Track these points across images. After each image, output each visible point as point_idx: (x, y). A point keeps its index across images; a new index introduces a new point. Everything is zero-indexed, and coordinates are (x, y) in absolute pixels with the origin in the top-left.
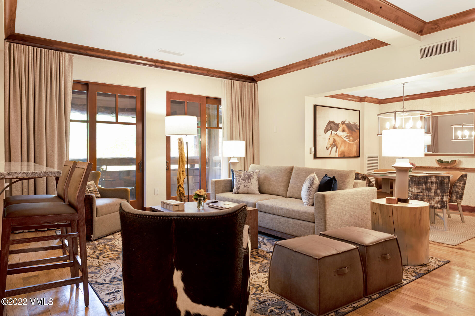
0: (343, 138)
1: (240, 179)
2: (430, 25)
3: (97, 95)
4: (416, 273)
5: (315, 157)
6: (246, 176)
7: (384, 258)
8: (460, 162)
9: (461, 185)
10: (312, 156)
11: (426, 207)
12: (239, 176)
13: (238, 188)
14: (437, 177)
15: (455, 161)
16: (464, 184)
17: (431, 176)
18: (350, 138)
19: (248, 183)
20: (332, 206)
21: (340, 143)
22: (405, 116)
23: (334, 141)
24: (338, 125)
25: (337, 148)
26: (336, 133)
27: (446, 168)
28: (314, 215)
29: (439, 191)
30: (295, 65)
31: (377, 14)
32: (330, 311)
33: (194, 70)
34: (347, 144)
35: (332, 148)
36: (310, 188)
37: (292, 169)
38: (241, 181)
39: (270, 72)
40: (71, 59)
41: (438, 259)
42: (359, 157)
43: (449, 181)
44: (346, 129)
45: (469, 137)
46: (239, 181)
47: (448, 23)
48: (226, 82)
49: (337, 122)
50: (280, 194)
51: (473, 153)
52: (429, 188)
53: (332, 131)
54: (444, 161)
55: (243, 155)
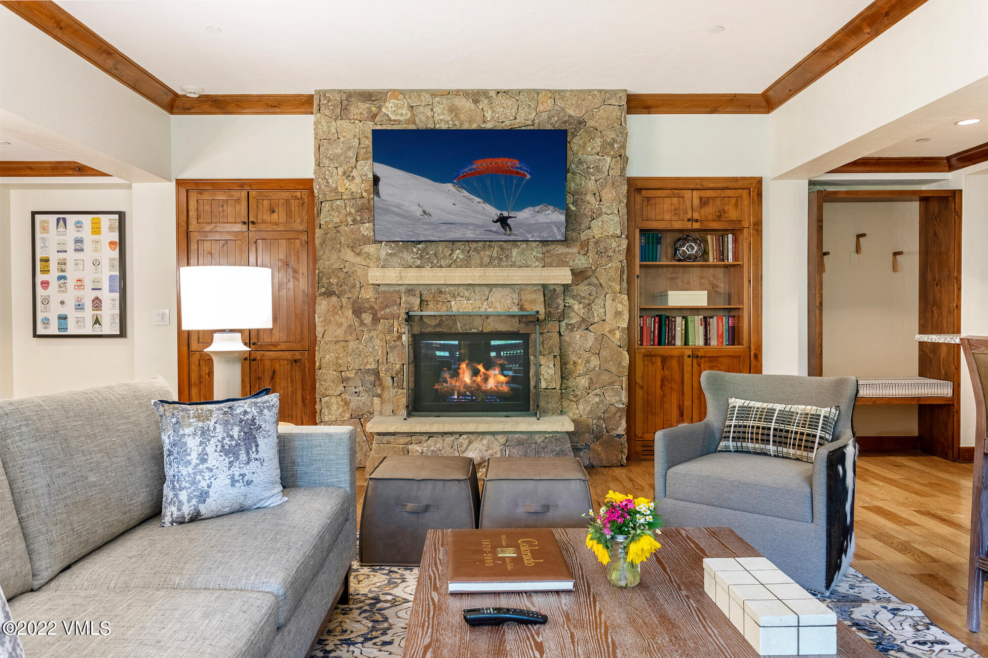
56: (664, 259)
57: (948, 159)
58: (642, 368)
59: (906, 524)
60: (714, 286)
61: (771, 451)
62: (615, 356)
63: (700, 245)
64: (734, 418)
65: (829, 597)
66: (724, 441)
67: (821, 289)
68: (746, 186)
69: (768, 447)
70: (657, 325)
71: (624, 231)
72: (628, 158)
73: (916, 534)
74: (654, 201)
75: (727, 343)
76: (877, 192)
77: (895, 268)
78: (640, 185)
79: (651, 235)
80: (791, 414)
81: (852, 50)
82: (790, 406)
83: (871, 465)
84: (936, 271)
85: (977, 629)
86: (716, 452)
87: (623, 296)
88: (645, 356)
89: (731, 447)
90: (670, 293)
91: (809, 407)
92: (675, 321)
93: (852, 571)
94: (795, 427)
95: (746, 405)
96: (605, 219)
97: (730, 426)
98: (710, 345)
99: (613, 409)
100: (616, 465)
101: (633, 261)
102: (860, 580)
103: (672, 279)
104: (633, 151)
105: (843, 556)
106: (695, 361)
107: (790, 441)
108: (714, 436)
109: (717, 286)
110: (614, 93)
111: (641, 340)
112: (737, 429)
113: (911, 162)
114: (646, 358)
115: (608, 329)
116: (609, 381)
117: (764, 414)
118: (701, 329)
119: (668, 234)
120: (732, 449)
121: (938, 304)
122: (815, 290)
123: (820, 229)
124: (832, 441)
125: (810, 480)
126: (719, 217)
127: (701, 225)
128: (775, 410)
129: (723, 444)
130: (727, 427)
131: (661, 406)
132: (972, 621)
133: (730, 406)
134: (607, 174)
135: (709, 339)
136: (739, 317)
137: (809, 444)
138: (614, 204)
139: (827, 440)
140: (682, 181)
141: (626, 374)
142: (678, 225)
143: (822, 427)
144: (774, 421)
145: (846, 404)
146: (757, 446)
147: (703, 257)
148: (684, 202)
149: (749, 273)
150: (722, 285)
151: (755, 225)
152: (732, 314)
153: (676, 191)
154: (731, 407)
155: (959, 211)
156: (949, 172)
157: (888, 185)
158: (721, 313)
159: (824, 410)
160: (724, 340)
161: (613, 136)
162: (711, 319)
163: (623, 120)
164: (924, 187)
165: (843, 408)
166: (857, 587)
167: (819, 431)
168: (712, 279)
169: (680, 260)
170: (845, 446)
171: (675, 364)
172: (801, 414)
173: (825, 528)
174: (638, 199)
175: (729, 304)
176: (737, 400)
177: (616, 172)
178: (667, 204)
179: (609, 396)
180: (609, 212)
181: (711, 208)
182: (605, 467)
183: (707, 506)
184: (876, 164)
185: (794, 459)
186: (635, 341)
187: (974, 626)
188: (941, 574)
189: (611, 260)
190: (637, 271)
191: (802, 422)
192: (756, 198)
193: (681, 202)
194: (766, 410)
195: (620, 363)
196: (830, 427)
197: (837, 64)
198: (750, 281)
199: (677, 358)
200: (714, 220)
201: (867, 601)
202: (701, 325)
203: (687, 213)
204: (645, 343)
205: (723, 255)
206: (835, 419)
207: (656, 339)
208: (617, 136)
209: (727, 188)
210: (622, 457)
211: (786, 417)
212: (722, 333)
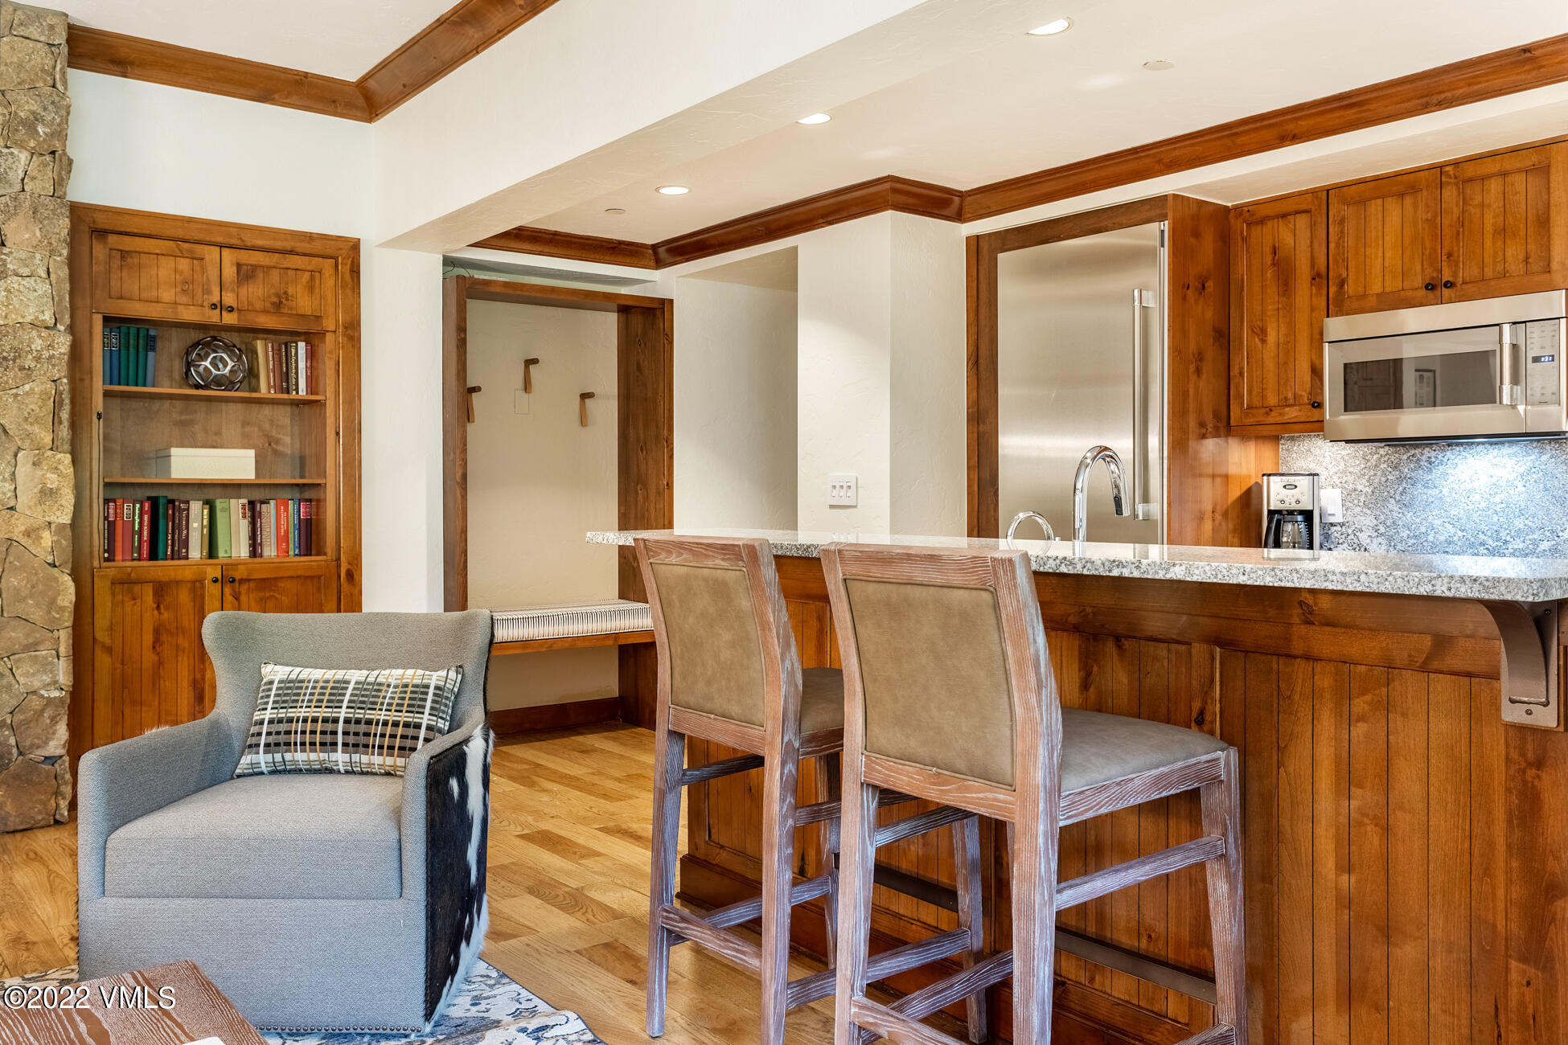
56: (166, 382)
57: (655, 247)
58: (108, 609)
59: (583, 857)
60: (271, 441)
61: (340, 763)
62: (41, 587)
63: (240, 358)
64: (270, 706)
65: (432, 1034)
66: (249, 753)
67: (464, 451)
68: (327, 252)
69: (334, 756)
70: (146, 518)
71: (62, 318)
72: (70, 162)
73: (595, 872)
74: (136, 261)
75: (297, 551)
76: (553, 289)
77: (583, 420)
78: (102, 222)
79: (133, 331)
80: (378, 687)
81: (499, 32)
82: (376, 673)
83: (546, 756)
84: (641, 426)
85: (660, 1031)
86: (232, 778)
87: (59, 456)
88: (115, 582)
89: (263, 765)
90: (174, 451)
91: (410, 672)
92: (188, 510)
93: (481, 967)
94: (383, 712)
95: (293, 676)
96: (16, 286)
97: (262, 723)
98: (261, 556)
99: (35, 703)
100: (43, 823)
101: (87, 382)
102: (493, 982)
103: (183, 424)
104: (82, 146)
105: (463, 945)
106: (227, 590)
107: (374, 741)
108: (230, 746)
109: (278, 442)
110: (38, 14)
111: (110, 549)
112: (275, 728)
113: (602, 247)
114: (118, 588)
115: (23, 528)
116: (25, 642)
117: (328, 691)
118: (244, 526)
119: (174, 332)
120: (264, 769)
121: (642, 481)
122: (455, 453)
123: (462, 344)
124: (449, 732)
125: (397, 816)
126: (278, 306)
127: (239, 319)
128: (348, 682)
129: (246, 760)
130: (256, 724)
131: (154, 684)
132: (653, 1019)
133: (265, 681)
134: (18, 187)
135: (261, 544)
136: (318, 501)
137: (408, 743)
138: (38, 256)
139: (440, 731)
140: (198, 226)
141: (69, 623)
142: (189, 315)
143: (432, 708)
144: (345, 704)
145: (473, 661)
146: (313, 756)
147: (250, 383)
148: (203, 269)
149: (337, 418)
150: (288, 440)
151: (346, 328)
152: (307, 495)
153: (186, 246)
154: (266, 684)
155: (669, 334)
156: (657, 269)
157: (572, 280)
158: (287, 494)
159: (435, 674)
160: (291, 546)
161: (35, 108)
162: (264, 506)
163: (58, 77)
164: (624, 290)
165: (469, 668)
166: (485, 998)
167: (426, 716)
168: (267, 426)
169: (198, 386)
170: (466, 741)
171: (184, 597)
172: (396, 687)
173: (423, 904)
174: (99, 251)
175: (302, 476)
176: (278, 668)
177: (41, 185)
178: (165, 269)
179: (27, 675)
180: (25, 271)
181: (261, 286)
182: (14, 832)
183: (196, 901)
184: (551, 242)
185: (382, 774)
186: (91, 553)
187: (656, 1026)
188: (622, 940)
189: (29, 376)
190: (98, 403)
191: (397, 701)
192: (348, 276)
193: (198, 268)
194: (331, 684)
195: (52, 602)
196: (446, 705)
197: (478, 53)
198: (338, 434)
199: (189, 585)
200: (265, 311)
201: (497, 1024)
202: (244, 517)
203: (209, 292)
204: (119, 557)
205: (288, 382)
206: (456, 690)
207: (145, 546)
208: (45, 109)
209: (292, 252)
210: (58, 806)
211: (368, 695)
212: (287, 532)
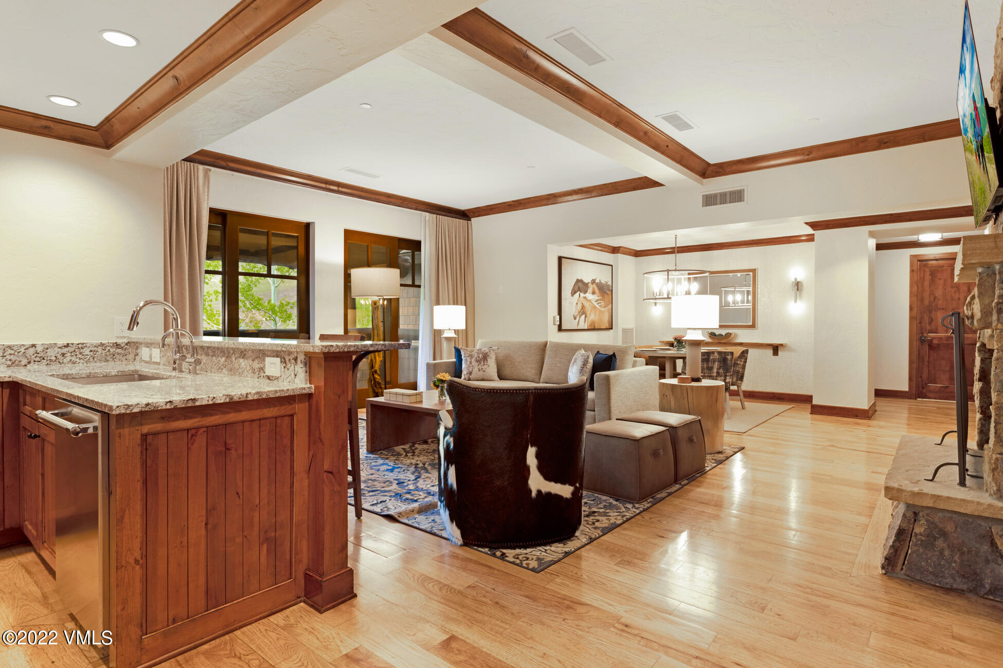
0: (593, 302)
1: (473, 360)
2: (714, 167)
3: (241, 232)
4: (715, 460)
5: (560, 329)
6: (481, 356)
7: (691, 440)
8: (736, 335)
9: (742, 363)
10: (556, 328)
11: (722, 385)
12: (471, 356)
13: (470, 373)
14: (720, 353)
15: (731, 334)
16: (745, 362)
17: (713, 353)
18: (601, 303)
19: (484, 365)
20: (617, 388)
21: (590, 310)
22: (677, 275)
23: (583, 307)
24: (586, 285)
25: (586, 317)
26: (584, 295)
27: (720, 343)
28: (594, 401)
29: (721, 371)
30: (533, 199)
31: (663, 153)
32: (647, 497)
33: (383, 197)
34: (598, 311)
35: (580, 317)
36: (583, 368)
37: (545, 344)
38: (474, 363)
39: (494, 206)
40: (206, 173)
41: (732, 446)
42: (612, 329)
43: (732, 357)
44: (597, 290)
45: (741, 303)
46: (471, 363)
47: (734, 168)
48: (429, 216)
49: (586, 281)
50: (530, 379)
51: (751, 324)
52: (711, 367)
53: (581, 294)
54: (717, 334)
55: (462, 326)
